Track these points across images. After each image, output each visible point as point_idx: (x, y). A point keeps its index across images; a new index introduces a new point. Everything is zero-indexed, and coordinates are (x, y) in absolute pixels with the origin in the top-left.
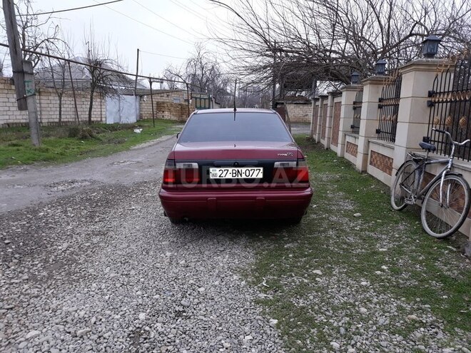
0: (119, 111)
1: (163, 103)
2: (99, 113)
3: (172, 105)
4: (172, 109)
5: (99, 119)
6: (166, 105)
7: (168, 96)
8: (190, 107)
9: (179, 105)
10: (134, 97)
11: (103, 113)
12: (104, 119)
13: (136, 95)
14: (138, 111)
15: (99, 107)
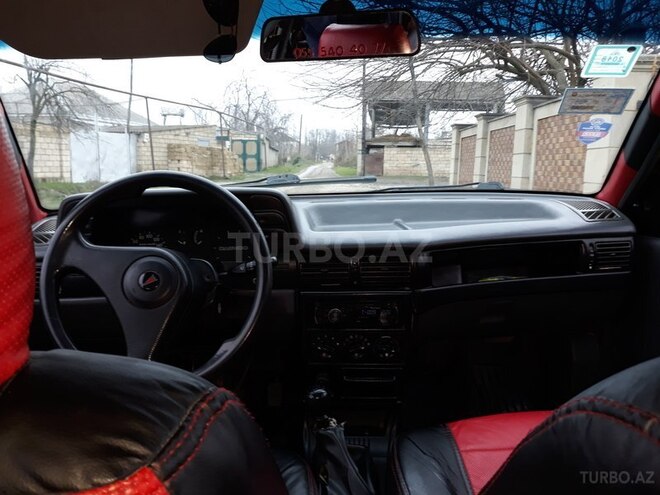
0: (98, 160)
1: (179, 146)
2: (57, 164)
3: (193, 149)
4: (195, 156)
5: (58, 175)
6: (183, 149)
7: (187, 134)
8: (225, 152)
9: (208, 149)
10: (126, 135)
11: (65, 164)
12: (66, 175)
13: (130, 133)
14: (133, 160)
15: (57, 153)
